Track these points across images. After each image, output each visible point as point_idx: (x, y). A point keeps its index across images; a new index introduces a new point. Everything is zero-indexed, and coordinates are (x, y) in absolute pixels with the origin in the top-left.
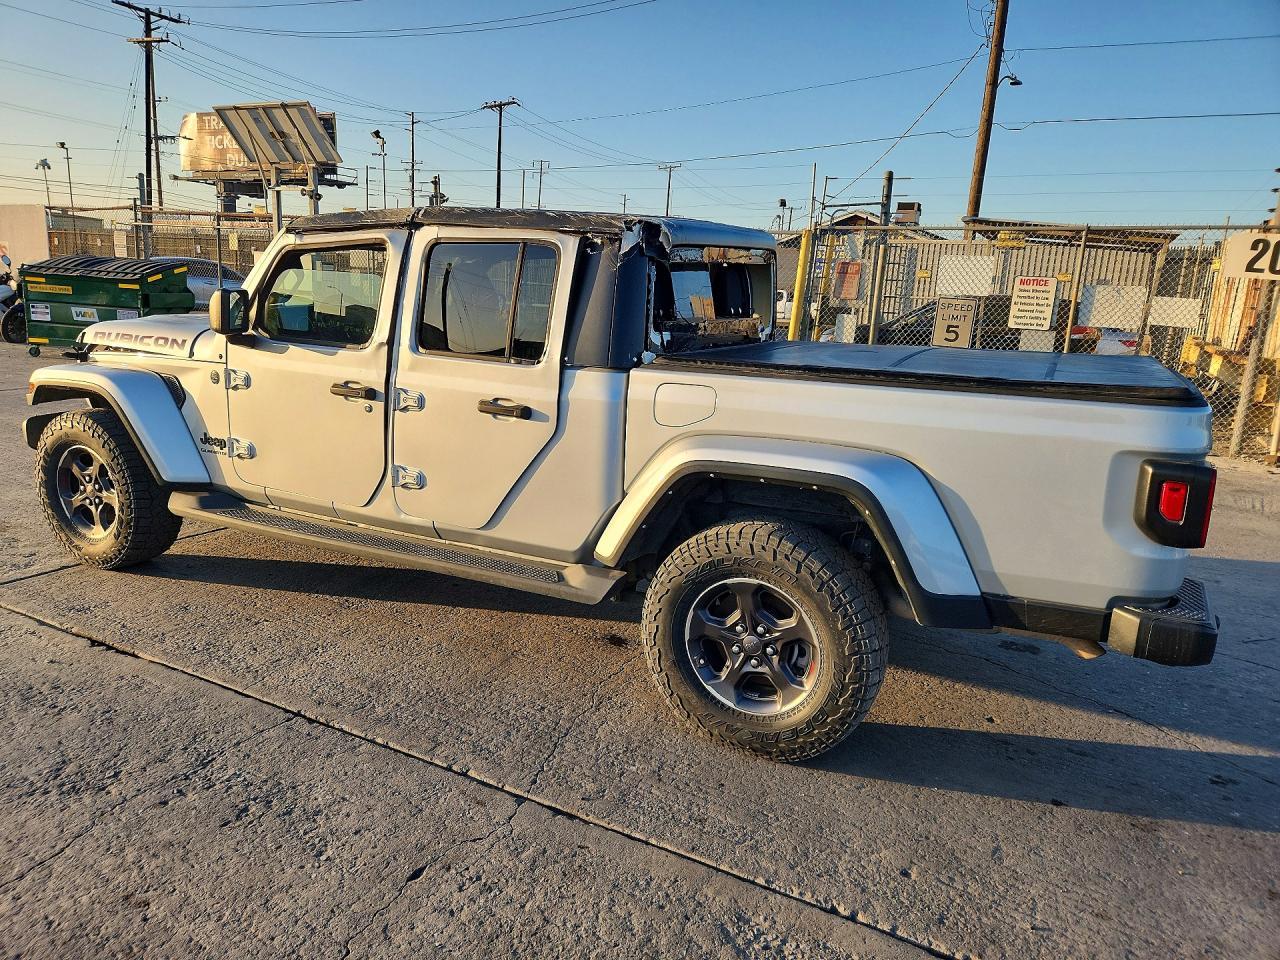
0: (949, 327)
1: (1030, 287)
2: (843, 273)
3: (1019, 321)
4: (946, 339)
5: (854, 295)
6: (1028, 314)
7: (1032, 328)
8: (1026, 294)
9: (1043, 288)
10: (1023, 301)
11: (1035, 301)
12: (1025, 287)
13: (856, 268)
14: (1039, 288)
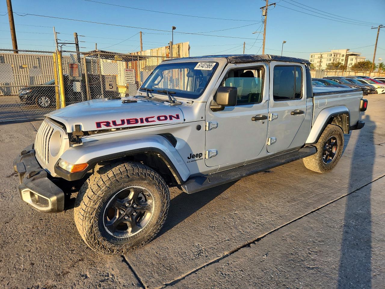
0: (110, 84)
1: (129, 72)
2: (72, 68)
3: (128, 81)
4: (110, 88)
5: (78, 75)
6: (130, 80)
7: (131, 83)
8: (128, 74)
9: (132, 72)
10: (128, 76)
11: (130, 76)
12: (127, 72)
13: (76, 66)
14: (131, 72)
